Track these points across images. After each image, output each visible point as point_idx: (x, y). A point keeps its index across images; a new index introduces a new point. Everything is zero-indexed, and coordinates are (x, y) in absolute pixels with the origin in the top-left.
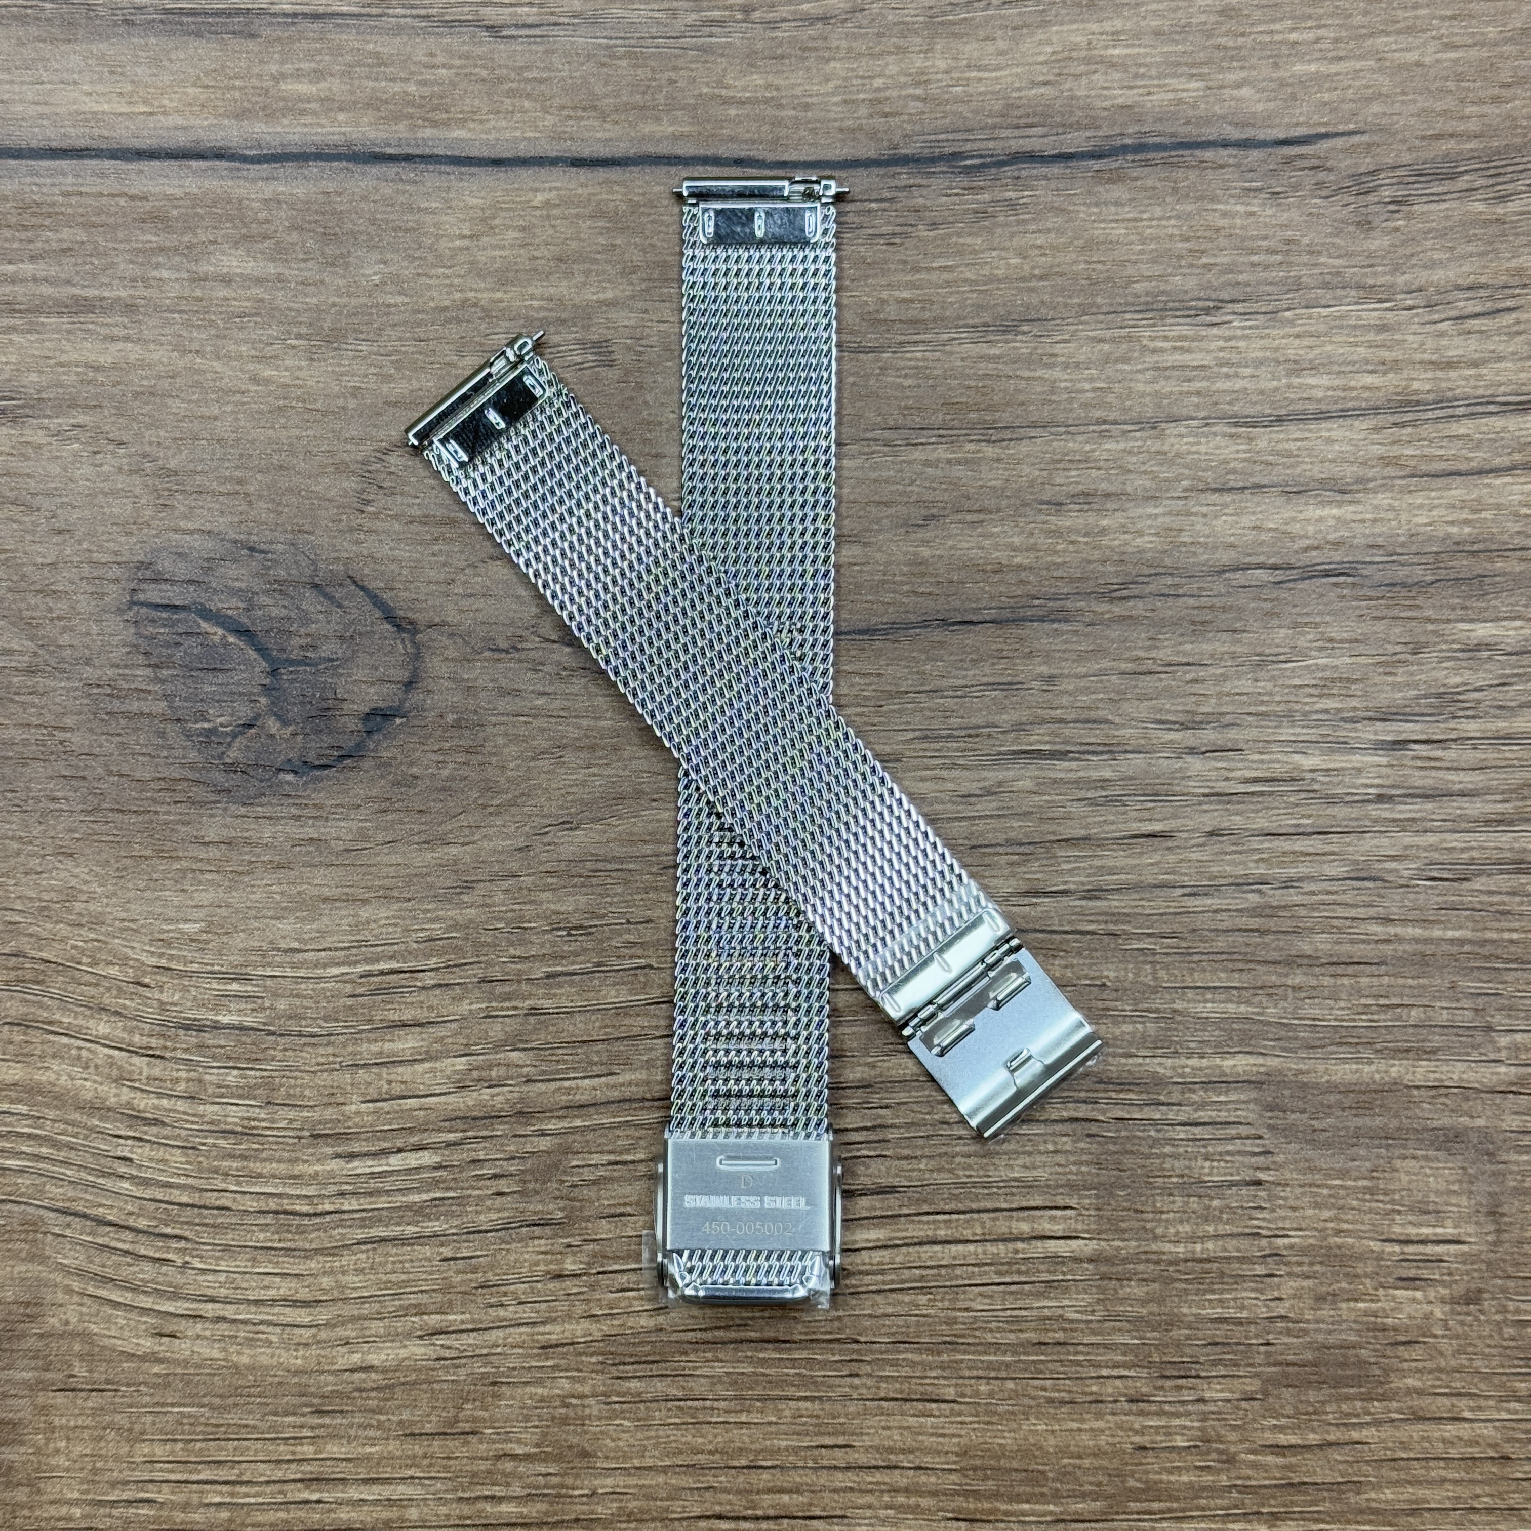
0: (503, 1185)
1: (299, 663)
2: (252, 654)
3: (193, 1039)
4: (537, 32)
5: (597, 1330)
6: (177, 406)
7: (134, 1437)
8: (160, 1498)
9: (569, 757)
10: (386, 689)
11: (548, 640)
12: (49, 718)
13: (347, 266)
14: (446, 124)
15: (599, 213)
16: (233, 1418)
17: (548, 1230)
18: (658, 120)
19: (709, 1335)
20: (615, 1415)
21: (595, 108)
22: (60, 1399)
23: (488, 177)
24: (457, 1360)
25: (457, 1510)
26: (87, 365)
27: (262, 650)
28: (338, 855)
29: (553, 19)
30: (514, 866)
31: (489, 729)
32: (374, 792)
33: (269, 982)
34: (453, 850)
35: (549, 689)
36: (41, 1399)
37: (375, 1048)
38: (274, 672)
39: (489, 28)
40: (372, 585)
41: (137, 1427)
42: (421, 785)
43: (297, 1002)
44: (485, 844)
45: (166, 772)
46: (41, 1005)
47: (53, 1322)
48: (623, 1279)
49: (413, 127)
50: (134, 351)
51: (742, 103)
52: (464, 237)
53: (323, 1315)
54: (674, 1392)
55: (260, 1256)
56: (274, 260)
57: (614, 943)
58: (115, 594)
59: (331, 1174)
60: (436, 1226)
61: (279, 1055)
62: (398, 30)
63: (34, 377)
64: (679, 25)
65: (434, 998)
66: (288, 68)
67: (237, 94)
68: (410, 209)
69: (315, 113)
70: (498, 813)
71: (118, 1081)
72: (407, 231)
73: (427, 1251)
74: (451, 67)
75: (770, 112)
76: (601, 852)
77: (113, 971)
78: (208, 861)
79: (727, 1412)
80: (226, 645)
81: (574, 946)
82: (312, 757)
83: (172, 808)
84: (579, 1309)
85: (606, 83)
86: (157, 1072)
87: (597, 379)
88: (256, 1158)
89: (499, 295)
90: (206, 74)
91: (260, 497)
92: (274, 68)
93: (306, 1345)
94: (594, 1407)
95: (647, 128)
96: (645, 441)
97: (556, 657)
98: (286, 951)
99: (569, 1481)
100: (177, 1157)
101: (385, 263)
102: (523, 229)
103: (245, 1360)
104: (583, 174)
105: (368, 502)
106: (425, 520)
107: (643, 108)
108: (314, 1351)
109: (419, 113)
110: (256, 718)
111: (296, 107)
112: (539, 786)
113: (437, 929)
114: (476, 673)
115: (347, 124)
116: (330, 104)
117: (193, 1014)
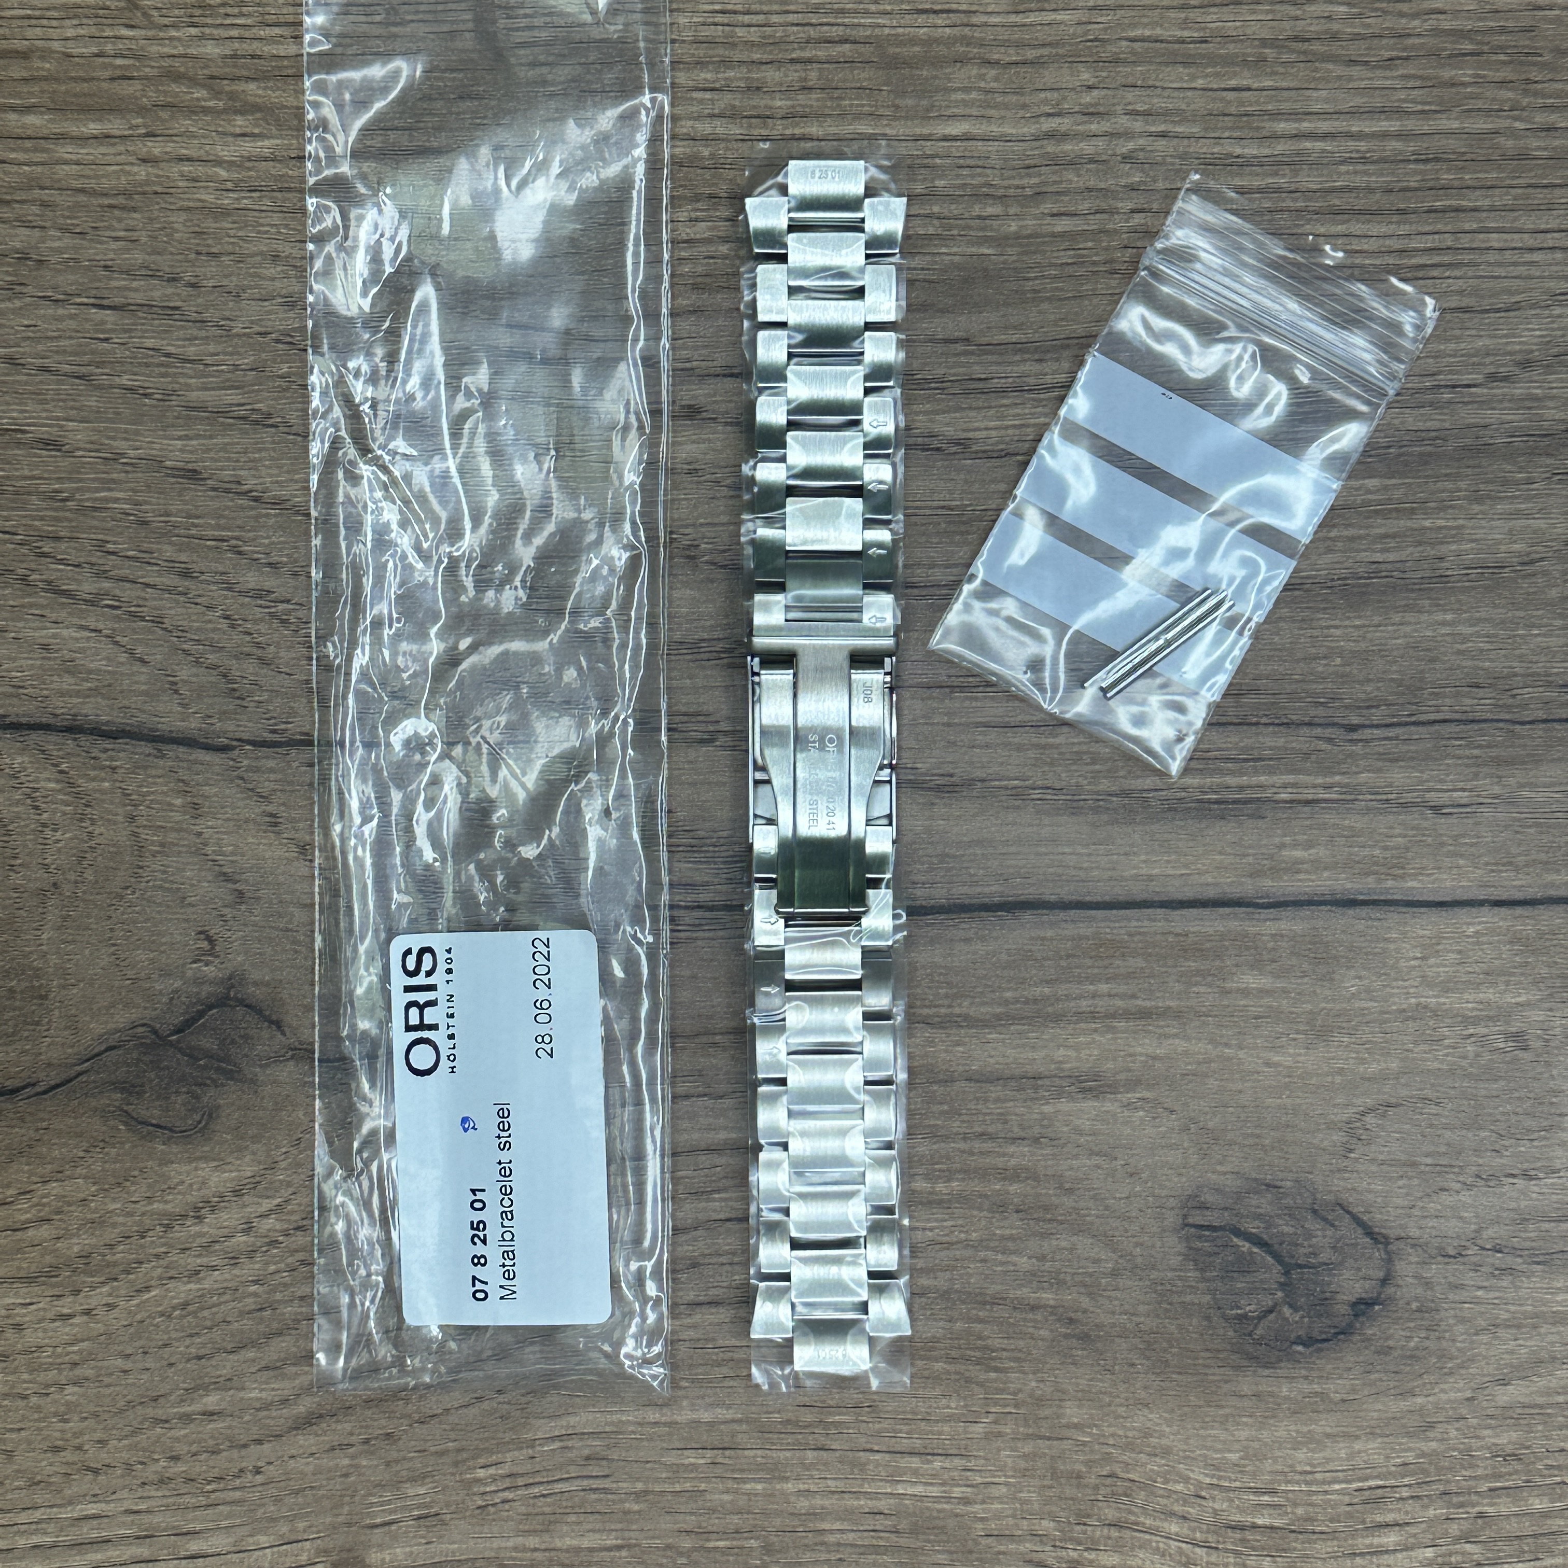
1: (1305, 1266)
2: (1269, 1259)
3: (1238, 1535)
4: (1468, 810)
6: (1212, 1083)
9: (1501, 1332)
10: (1367, 1284)
11: (1483, 1249)
12: (1127, 1307)
13: (1332, 980)
14: (1402, 877)
15: (1515, 940)
18: (1558, 871)
21: (1510, 863)
23: (1434, 916)
26: (1147, 1055)
27: (1277, 1257)
28: (1336, 1404)
29: (1480, 800)
30: (1464, 1411)
31: (1443, 1314)
32: (1361, 1359)
33: (1290, 1495)
34: (1419, 1400)
35: (1486, 1284)
37: (1368, 1541)
38: (1286, 1273)
39: (1432, 808)
40: (1355, 1211)
42: (1396, 1354)
43: (1311, 1509)
44: (1443, 1396)
45: (1210, 1345)
46: (1130, 1512)
49: (1379, 881)
50: (1181, 1045)
52: (1416, 958)
56: (1279, 977)
57: (1538, 1467)
58: (1172, 1219)
61: (1299, 1546)
62: (1366, 811)
63: (1110, 1065)
65: (1410, 1505)
67: (1250, 859)
68: (1377, 939)
69: (1307, 872)
70: (1451, 1374)
72: (1375, 955)
74: (1405, 836)
76: (1526, 1400)
77: (1179, 1487)
78: (1244, 1409)
80: (1251, 1253)
81: (1509, 1469)
82: (1315, 1334)
83: (1217, 1371)
85: (1519, 845)
86: (1213, 1559)
87: (1516, 1060)
89: (1442, 1000)
90: (1230, 845)
91: (1273, 1148)
92: (1277, 840)
95: (1550, 878)
96: (1553, 1104)
97: (1489, 1260)
98: (1301, 1473)
101: (1360, 978)
102: (1460, 952)
104: (1504, 911)
105: (1351, 1151)
106: (1392, 1163)
107: (1547, 863)
109: (1383, 870)
110: (1275, 1305)
111: (1294, 868)
112: (1480, 1354)
113: (1410, 1457)
114: (1432, 1271)
115: (1329, 879)
116: (1317, 865)
117: (1238, 1517)
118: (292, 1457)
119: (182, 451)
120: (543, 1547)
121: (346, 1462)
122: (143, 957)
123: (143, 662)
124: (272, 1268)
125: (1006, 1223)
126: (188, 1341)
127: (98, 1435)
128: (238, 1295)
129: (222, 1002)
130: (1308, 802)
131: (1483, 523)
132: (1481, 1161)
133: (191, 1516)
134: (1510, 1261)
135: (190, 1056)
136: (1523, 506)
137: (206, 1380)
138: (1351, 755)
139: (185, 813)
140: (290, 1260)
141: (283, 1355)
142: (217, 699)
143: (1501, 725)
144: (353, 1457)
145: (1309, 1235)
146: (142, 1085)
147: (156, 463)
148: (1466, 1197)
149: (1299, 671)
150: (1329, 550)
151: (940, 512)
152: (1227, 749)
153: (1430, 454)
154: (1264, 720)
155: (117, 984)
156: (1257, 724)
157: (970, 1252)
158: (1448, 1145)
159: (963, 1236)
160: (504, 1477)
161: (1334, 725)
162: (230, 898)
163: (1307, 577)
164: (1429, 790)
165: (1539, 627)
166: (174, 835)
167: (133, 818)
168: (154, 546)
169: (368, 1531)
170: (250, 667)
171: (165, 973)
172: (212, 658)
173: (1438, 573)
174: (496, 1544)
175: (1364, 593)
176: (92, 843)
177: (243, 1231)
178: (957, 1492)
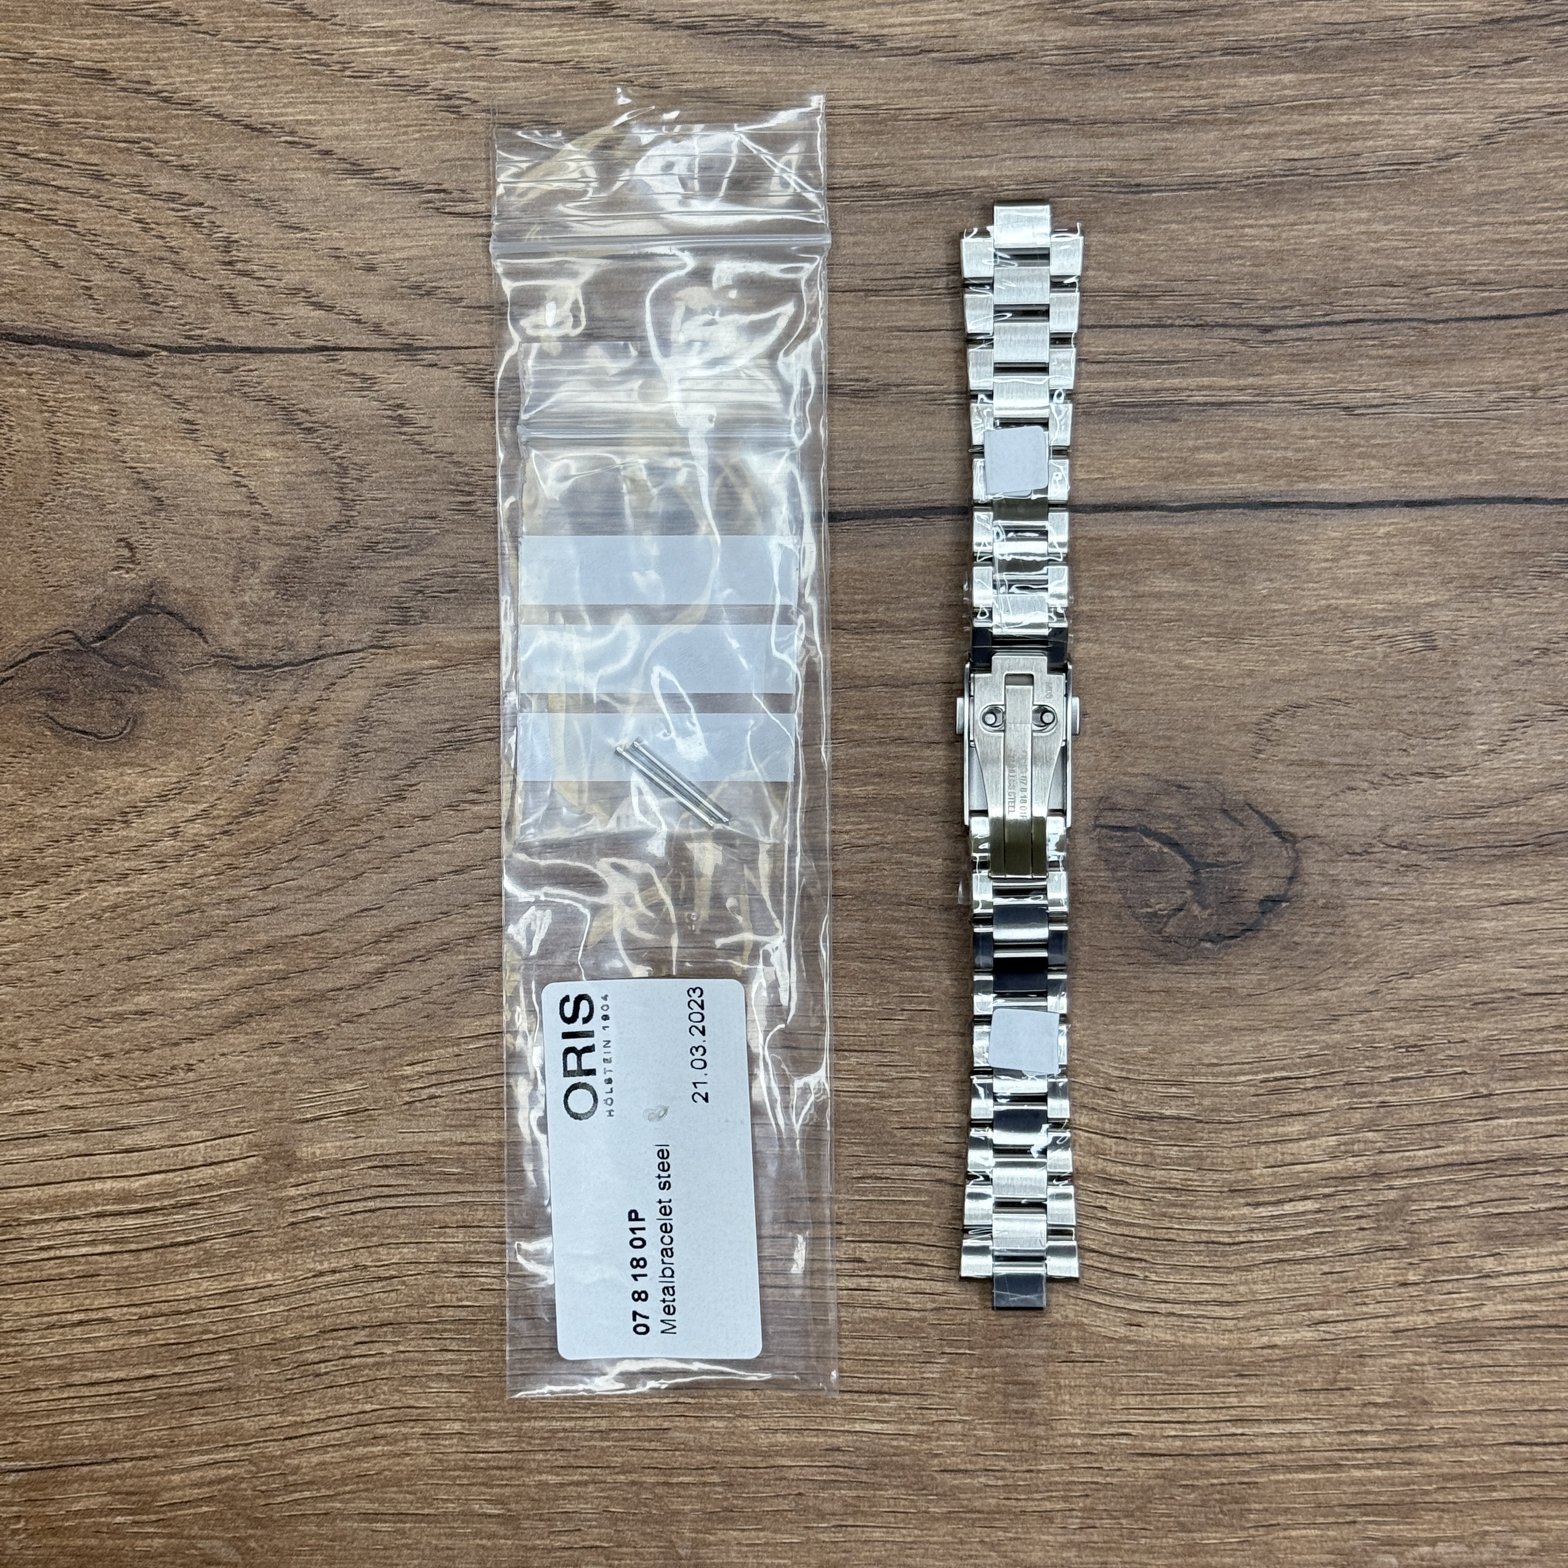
0: (1364, 1223)
1: (1214, 865)
2: (1180, 860)
3: (1146, 1125)
4: (1380, 410)
5: (1431, 1320)
6: (1122, 685)
7: (1115, 1392)
8: (1134, 1432)
9: (1406, 928)
10: (1275, 882)
11: (1389, 846)
13: (1244, 583)
14: (1314, 479)
15: (1425, 541)
16: (1181, 1379)
17: (1396, 1254)
18: (1469, 471)
19: (1510, 1323)
20: (1445, 1377)
21: (1422, 464)
22: (1064, 1367)
23: (1344, 516)
24: (1334, 1341)
25: (1337, 1439)
27: (1187, 857)
28: (1242, 999)
29: (1393, 400)
30: (1367, 1004)
31: (1348, 911)
32: (1268, 954)
33: (1197, 1087)
34: (1324, 994)
35: (1391, 880)
36: (1051, 1368)
37: (1272, 1131)
38: (1196, 872)
39: (1345, 408)
40: (1264, 810)
41: (1117, 1386)
42: (1302, 949)
43: (1217, 1100)
44: (1347, 989)
45: (1121, 943)
47: (1058, 1316)
48: (1449, 1286)
49: (1291, 483)
50: (1095, 649)
51: (1530, 457)
52: (1327, 560)
53: (1242, 1311)
54: (1486, 1361)
55: (1197, 1272)
56: (1191, 581)
57: (1440, 1057)
58: (1083, 820)
59: (1244, 1216)
60: (1318, 1251)
61: (1206, 1136)
62: (1279, 413)
64: (1484, 401)
65: (1313, 1096)
66: (1200, 442)
67: (1164, 463)
68: (1288, 541)
69: (1220, 475)
70: (1355, 968)
71: (1096, 1155)
72: (1286, 557)
73: (1312, 1268)
74: (1318, 438)
75: (1551, 463)
76: (1429, 993)
77: (1089, 1080)
78: (1153, 1004)
79: (1524, 1374)
80: (1162, 853)
81: (1411, 1059)
82: (1223, 931)
83: (1127, 968)
84: (1419, 1306)
85: (1431, 446)
86: (1122, 1149)
87: (1424, 659)
88: (1191, 1206)
89: (1352, 601)
90: (1143, 448)
91: (1184, 750)
92: (1191, 443)
93: (1231, 1331)
94: (1431, 1371)
95: (1461, 478)
96: (1459, 703)
97: (1395, 857)
98: (1209, 1065)
99: (1414, 1420)
100: (1138, 1206)
101: (1271, 580)
102: (1370, 553)
103: (1189, 1341)
104: (1414, 512)
105: (1260, 751)
106: (1300, 763)
107: (1457, 463)
108: (1236, 1335)
109: (1297, 472)
110: (1184, 905)
111: (1206, 471)
112: (1385, 948)
113: (1314, 1049)
114: (1339, 869)
115: (1243, 481)
116: (1230, 468)
117: (1145, 1109)
118: (223, 1055)
119: (91, 50)
120: (470, 1140)
121: (276, 1059)
122: (64, 564)
123: (55, 265)
124: (200, 871)
125: (922, 826)
126: (118, 943)
127: (32, 1034)
128: (166, 898)
129: (145, 609)
130: (1221, 405)
131: (1399, 118)
132: (1388, 761)
133: (124, 1112)
134: (1414, 858)
135: (114, 663)
136: (1439, 101)
137: (137, 980)
138: (1265, 356)
139: (102, 420)
140: (217, 864)
141: (211, 957)
142: (130, 305)
143: (1415, 324)
144: (281, 1055)
145: (1218, 835)
146: (67, 692)
147: (66, 63)
148: (1372, 796)
149: (1213, 272)
150: (1244, 147)
151: (854, 111)
152: (1143, 352)
153: (1347, 48)
154: (1178, 322)
155: (39, 591)
156: (1172, 325)
157: (886, 854)
158: (1355, 744)
159: (878, 838)
160: (429, 1074)
161: (1248, 326)
162: (150, 505)
163: (1223, 176)
164: (1342, 391)
165: (1454, 225)
166: (92, 442)
167: (50, 425)
168: (65, 148)
169: (299, 1126)
170: (164, 272)
171: (87, 580)
172: (126, 262)
173: (1353, 170)
174: (424, 1138)
175: (1280, 192)
176: (10, 450)
177: (170, 835)
178: (873, 1086)
